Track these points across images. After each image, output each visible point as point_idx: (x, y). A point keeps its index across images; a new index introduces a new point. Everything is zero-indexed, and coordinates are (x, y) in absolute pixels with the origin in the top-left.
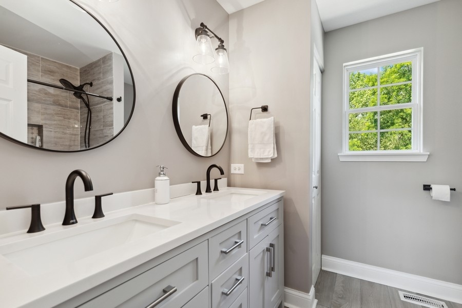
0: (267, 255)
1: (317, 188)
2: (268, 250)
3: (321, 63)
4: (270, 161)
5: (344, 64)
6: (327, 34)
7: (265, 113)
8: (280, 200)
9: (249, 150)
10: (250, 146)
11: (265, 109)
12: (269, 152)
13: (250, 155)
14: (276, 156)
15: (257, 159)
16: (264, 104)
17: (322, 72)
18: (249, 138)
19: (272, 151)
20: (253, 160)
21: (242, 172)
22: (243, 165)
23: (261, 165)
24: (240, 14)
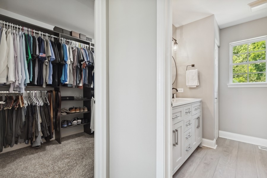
0: (197, 121)
1: (217, 98)
2: (197, 119)
3: (218, 44)
4: (196, 87)
5: (230, 43)
6: (221, 30)
7: (193, 67)
8: (201, 102)
9: (187, 83)
10: (187, 81)
11: (193, 66)
12: (195, 83)
13: (187, 84)
14: (198, 85)
15: (190, 86)
16: (193, 64)
17: (219, 47)
18: (186, 77)
19: (197, 83)
20: (188, 87)
21: (182, 91)
22: (183, 89)
23: (191, 88)
24: (181, 27)
